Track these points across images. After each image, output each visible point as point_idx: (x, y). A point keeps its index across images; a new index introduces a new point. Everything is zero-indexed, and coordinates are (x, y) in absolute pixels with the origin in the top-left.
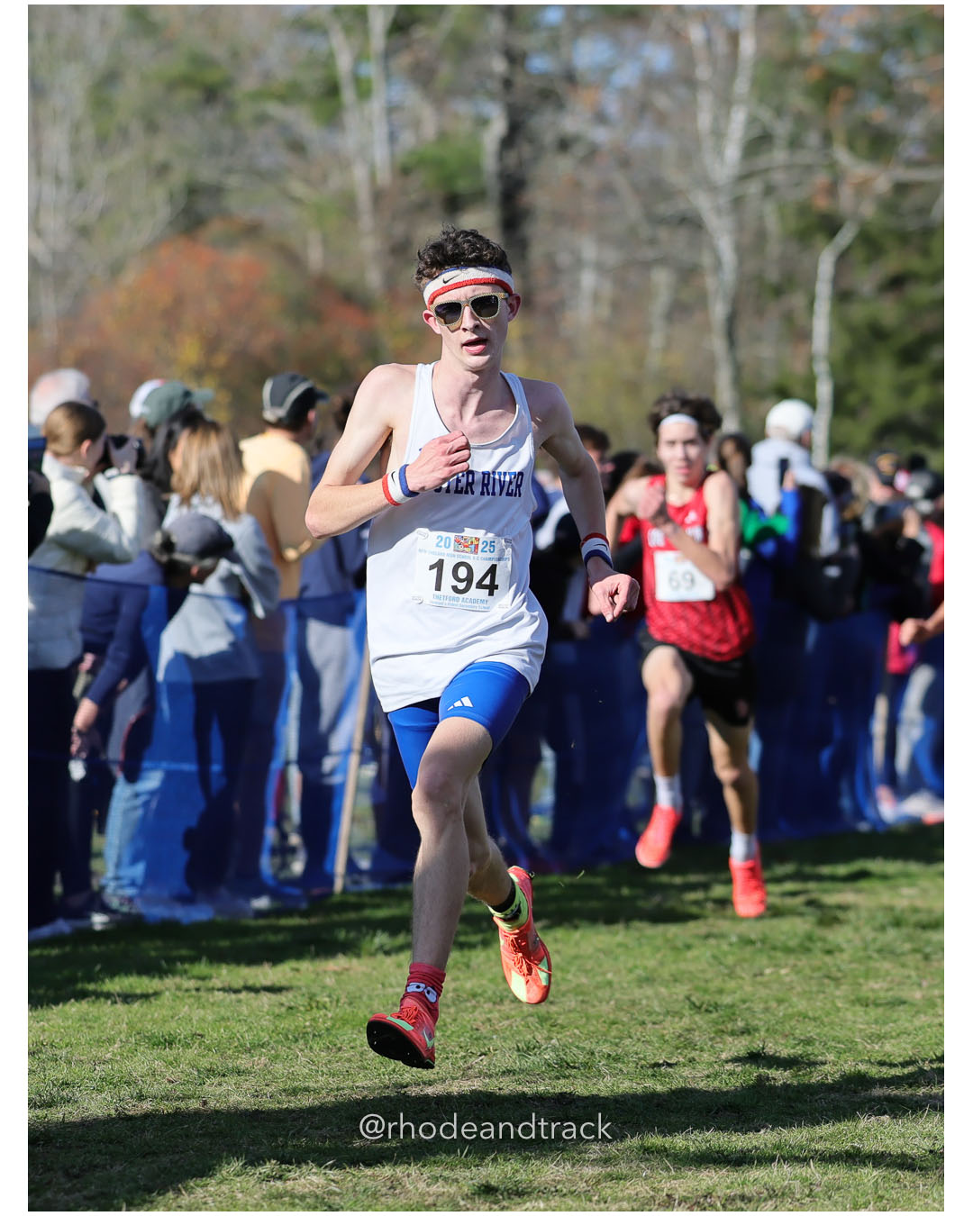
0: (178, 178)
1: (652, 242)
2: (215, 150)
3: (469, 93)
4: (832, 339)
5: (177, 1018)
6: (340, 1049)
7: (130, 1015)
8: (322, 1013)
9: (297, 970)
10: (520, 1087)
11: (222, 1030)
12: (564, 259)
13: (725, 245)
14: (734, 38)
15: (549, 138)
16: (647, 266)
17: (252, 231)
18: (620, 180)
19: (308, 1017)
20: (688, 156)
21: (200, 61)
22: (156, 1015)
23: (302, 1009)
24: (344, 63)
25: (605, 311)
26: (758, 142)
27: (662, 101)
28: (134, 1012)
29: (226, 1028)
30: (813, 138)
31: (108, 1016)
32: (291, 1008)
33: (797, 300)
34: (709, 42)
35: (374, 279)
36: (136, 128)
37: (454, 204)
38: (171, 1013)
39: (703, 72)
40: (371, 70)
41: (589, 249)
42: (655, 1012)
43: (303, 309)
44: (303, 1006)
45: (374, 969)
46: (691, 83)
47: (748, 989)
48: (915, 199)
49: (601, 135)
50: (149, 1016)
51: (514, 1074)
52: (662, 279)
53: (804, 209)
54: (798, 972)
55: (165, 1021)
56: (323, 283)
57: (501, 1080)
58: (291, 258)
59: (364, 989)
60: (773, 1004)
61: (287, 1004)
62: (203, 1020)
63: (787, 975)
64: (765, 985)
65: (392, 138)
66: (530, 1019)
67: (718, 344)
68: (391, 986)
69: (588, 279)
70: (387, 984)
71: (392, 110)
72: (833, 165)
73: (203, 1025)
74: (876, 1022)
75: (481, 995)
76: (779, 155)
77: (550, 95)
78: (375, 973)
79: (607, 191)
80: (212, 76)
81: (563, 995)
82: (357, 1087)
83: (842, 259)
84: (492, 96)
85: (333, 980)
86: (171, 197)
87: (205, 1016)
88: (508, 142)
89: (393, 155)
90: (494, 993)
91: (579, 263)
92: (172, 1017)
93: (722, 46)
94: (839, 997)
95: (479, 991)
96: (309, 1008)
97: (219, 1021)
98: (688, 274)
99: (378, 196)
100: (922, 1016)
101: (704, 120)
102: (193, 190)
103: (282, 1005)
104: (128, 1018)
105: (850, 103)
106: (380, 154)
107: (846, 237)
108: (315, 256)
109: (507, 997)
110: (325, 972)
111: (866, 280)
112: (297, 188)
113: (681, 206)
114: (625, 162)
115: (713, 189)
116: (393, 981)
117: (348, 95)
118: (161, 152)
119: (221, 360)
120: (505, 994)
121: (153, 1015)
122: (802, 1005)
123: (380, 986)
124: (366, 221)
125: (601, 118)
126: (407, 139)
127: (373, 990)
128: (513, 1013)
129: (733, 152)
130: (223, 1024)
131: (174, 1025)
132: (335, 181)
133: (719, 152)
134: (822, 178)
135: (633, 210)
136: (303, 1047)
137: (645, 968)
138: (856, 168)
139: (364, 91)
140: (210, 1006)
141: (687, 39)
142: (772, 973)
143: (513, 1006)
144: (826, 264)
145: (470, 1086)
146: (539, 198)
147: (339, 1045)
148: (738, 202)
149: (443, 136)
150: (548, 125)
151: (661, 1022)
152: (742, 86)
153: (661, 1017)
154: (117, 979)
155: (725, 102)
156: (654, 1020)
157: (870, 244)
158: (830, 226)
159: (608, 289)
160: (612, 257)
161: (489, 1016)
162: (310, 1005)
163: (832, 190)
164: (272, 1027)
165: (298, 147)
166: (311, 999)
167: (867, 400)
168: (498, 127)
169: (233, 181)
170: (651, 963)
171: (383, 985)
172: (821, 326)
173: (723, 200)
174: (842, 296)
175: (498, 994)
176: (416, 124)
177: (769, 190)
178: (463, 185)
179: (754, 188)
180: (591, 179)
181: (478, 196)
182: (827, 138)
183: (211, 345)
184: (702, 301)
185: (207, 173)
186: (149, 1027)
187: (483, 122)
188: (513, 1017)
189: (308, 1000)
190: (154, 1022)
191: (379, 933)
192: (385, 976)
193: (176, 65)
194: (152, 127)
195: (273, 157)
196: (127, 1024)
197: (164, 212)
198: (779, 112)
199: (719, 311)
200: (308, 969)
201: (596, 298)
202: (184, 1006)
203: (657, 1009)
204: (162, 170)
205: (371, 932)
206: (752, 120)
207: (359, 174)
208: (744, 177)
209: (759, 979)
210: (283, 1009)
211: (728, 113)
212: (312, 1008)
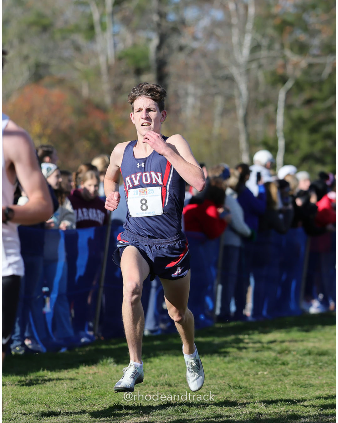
0: (32, 61)
1: (215, 86)
2: (47, 50)
3: (144, 29)
4: (284, 123)
5: (31, 393)
6: (94, 405)
7: (13, 392)
8: (87, 390)
9: (78, 373)
10: (164, 420)
11: (49, 398)
12: (181, 92)
13: (243, 87)
14: (246, 7)
15: (175, 46)
16: (213, 95)
17: (61, 82)
18: (203, 62)
19: (82, 392)
20: (229, 53)
21: (40, 16)
22: (23, 392)
23: (79, 389)
24: (96, 17)
25: (197, 113)
26: (256, 48)
27: (219, 32)
28: (14, 390)
29: (50, 397)
30: (277, 46)
31: (4, 392)
32: (75, 389)
33: (271, 108)
34: (237, 10)
35: (108, 100)
36: (16, 42)
37: (138, 72)
38: (29, 391)
39: (234, 21)
40: (107, 20)
41: (191, 89)
42: (216, 389)
43: (81, 112)
44: (80, 387)
45: (108, 372)
46: (230, 25)
47: (252, 380)
48: (316, 69)
49: (195, 45)
50: (20, 392)
51: (162, 415)
52: (219, 101)
53: (273, 73)
54: (271, 373)
55: (26, 394)
56: (88, 102)
57: (156, 417)
58: (76, 92)
59: (104, 381)
60: (262, 387)
61: (74, 387)
62: (41, 394)
63: (267, 374)
64: (259, 378)
65: (115, 45)
66: (168, 392)
67: (240, 125)
68: (114, 379)
69: (191, 100)
70: (113, 379)
71: (115, 35)
72: (284, 57)
73: (41, 396)
74: (301, 393)
75: (149, 383)
76: (264, 53)
77: (176, 30)
78: (108, 374)
79: (198, 66)
80: (45, 22)
81: (181, 383)
82: (101, 421)
83: (289, 93)
84: (153, 30)
85: (92, 377)
86: (29, 69)
87: (41, 392)
88: (159, 48)
89: (115, 52)
90: (154, 382)
91: (187, 94)
92: (29, 393)
93: (242, 11)
94: (287, 383)
95: (148, 381)
96: (82, 388)
97: (47, 394)
98: (229, 98)
99: (109, 68)
100: (319, 391)
101: (235, 39)
102: (38, 65)
103: (72, 387)
104: (12, 393)
105: (291, 33)
106: (110, 53)
107: (290, 84)
108: (85, 92)
109: (159, 383)
110: (89, 374)
111: (298, 100)
112: (78, 65)
113: (226, 72)
114: (204, 55)
115: (238, 65)
116: (115, 377)
117: (98, 29)
118: (25, 50)
119: (49, 131)
120: (158, 382)
121: (22, 392)
122: (273, 387)
123: (110, 379)
124: (105, 77)
125: (195, 38)
126: (121, 46)
127: (107, 381)
128: (161, 390)
129: (246, 51)
130: (49, 395)
131: (29, 396)
132: (93, 63)
133: (241, 52)
134: (280, 62)
135: (208, 73)
136: (80, 404)
137: (212, 372)
138: (293, 58)
139: (104, 28)
140: (44, 388)
141: (228, 8)
142: (261, 374)
143: (162, 387)
144: (282, 95)
145: (144, 420)
146: (172, 69)
147: (94, 404)
148: (248, 71)
149: (135, 45)
150: (175, 41)
151: (218, 394)
152: (249, 26)
153: (218, 392)
154: (8, 377)
155: (243, 32)
156: (216, 393)
157: (299, 86)
158: (283, 80)
159: (198, 104)
160: (200, 92)
161: (152, 391)
162: (83, 387)
163: (284, 66)
164: (68, 397)
165: (78, 49)
166: (83, 385)
167: (298, 147)
168: (155, 42)
169: (53, 62)
170: (215, 370)
171: (111, 379)
172: (280, 119)
173: (243, 70)
174: (288, 107)
175: (155, 382)
176: (124, 40)
177: (260, 66)
178: (142, 64)
179: (254, 65)
180: (191, 61)
181: (148, 69)
182: (282, 46)
183: (45, 126)
184: (234, 109)
185: (43, 59)
186: (20, 397)
187: (149, 40)
188: (161, 392)
189: (82, 385)
190: (22, 394)
191: (109, 358)
192: (112, 376)
193: (31, 17)
194: (22, 41)
195: (68, 53)
196: (11, 395)
197: (26, 74)
198: (264, 36)
199: (241, 112)
200: (82, 373)
201: (194, 107)
202: (34, 388)
203: (217, 389)
204: (26, 58)
205: (107, 358)
206: (253, 39)
207: (102, 60)
208: (250, 61)
209: (256, 376)
210: (72, 389)
211: (244, 37)
212: (83, 388)
